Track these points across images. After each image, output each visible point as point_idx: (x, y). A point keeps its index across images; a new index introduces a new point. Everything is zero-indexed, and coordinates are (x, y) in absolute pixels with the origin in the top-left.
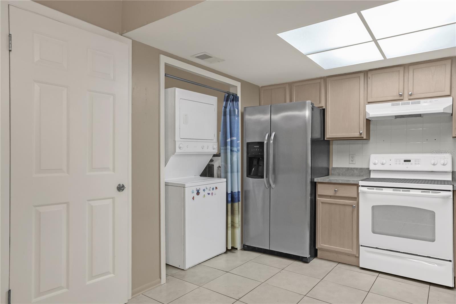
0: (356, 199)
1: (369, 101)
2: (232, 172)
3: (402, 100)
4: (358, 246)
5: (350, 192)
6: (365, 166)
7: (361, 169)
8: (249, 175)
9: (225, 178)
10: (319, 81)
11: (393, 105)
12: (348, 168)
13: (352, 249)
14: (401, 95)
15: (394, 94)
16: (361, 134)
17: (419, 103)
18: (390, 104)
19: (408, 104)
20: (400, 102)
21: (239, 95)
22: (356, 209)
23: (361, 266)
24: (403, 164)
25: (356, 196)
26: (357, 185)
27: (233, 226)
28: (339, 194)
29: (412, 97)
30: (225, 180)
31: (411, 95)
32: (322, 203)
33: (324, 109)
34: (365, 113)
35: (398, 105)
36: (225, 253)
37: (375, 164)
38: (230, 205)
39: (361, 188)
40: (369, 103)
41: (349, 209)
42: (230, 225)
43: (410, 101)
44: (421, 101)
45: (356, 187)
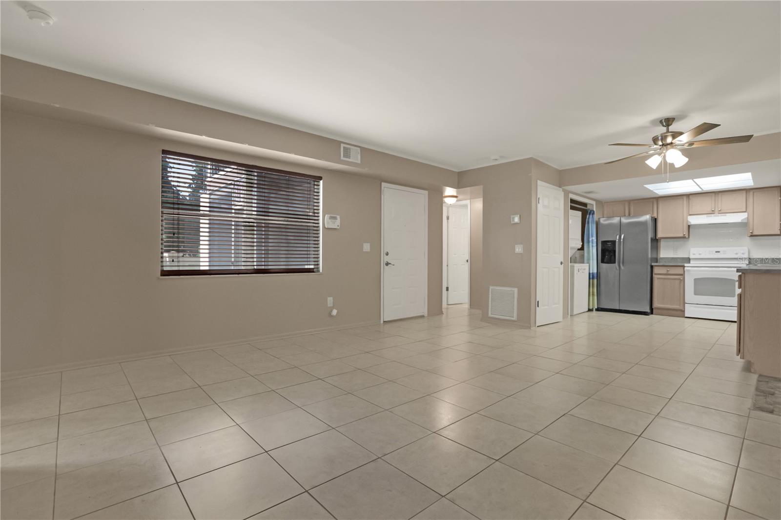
0: (683, 275)
1: (690, 214)
2: (593, 260)
3: (714, 213)
4: (684, 303)
5: (679, 271)
6: (686, 256)
7: (683, 258)
8: (603, 262)
9: (588, 263)
10: (652, 200)
11: (707, 217)
12: (673, 258)
13: (680, 306)
14: (713, 211)
15: (709, 210)
16: (684, 235)
17: (726, 215)
18: (705, 216)
19: (718, 216)
20: (713, 215)
21: (595, 210)
22: (682, 282)
23: (686, 316)
24: (715, 254)
25: (682, 273)
26: (684, 267)
27: (593, 295)
28: (669, 273)
29: (720, 212)
30: (588, 265)
31: (720, 211)
32: (658, 278)
33: (656, 219)
34: (687, 221)
35: (711, 216)
36: (587, 312)
37: (694, 254)
38: (591, 280)
39: (686, 268)
40: (690, 215)
41: (678, 281)
42: (591, 293)
43: (720, 215)
44: (727, 214)
45: (682, 268)
